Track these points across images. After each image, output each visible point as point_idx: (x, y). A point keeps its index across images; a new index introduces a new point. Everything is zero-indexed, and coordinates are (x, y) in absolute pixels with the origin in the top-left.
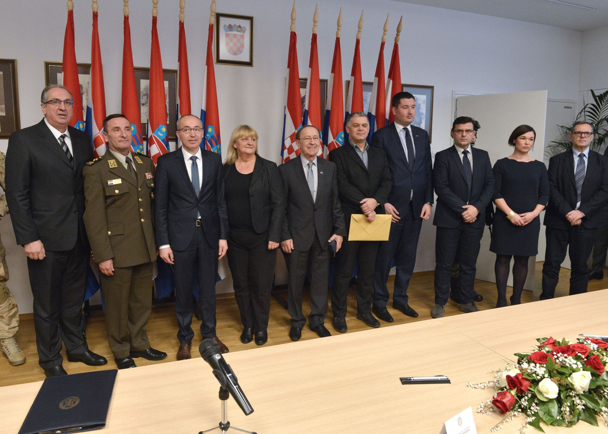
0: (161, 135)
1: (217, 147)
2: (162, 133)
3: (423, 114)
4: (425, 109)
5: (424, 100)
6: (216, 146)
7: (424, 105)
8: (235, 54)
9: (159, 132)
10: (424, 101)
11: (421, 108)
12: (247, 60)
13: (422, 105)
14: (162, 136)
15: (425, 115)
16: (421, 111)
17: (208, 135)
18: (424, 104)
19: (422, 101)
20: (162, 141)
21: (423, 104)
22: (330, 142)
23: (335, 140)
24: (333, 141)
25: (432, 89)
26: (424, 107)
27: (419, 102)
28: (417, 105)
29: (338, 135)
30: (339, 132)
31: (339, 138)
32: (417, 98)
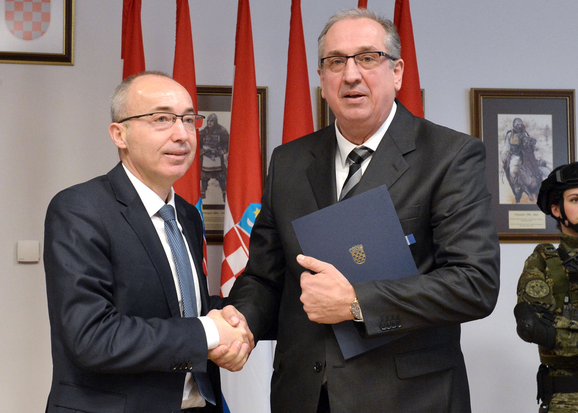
3: (544, 165)
4: (551, 150)
5: (544, 127)
7: (547, 140)
8: (28, 37)
10: (547, 129)
11: (537, 150)
12: (59, 49)
13: (541, 141)
15: (550, 165)
16: (537, 155)
18: (547, 137)
19: (541, 129)
21: (543, 138)
22: (226, 231)
23: (237, 225)
24: (233, 228)
25: (568, 98)
26: (547, 145)
27: (532, 133)
28: (526, 141)
29: (246, 212)
30: (249, 205)
31: (248, 219)
32: (524, 124)
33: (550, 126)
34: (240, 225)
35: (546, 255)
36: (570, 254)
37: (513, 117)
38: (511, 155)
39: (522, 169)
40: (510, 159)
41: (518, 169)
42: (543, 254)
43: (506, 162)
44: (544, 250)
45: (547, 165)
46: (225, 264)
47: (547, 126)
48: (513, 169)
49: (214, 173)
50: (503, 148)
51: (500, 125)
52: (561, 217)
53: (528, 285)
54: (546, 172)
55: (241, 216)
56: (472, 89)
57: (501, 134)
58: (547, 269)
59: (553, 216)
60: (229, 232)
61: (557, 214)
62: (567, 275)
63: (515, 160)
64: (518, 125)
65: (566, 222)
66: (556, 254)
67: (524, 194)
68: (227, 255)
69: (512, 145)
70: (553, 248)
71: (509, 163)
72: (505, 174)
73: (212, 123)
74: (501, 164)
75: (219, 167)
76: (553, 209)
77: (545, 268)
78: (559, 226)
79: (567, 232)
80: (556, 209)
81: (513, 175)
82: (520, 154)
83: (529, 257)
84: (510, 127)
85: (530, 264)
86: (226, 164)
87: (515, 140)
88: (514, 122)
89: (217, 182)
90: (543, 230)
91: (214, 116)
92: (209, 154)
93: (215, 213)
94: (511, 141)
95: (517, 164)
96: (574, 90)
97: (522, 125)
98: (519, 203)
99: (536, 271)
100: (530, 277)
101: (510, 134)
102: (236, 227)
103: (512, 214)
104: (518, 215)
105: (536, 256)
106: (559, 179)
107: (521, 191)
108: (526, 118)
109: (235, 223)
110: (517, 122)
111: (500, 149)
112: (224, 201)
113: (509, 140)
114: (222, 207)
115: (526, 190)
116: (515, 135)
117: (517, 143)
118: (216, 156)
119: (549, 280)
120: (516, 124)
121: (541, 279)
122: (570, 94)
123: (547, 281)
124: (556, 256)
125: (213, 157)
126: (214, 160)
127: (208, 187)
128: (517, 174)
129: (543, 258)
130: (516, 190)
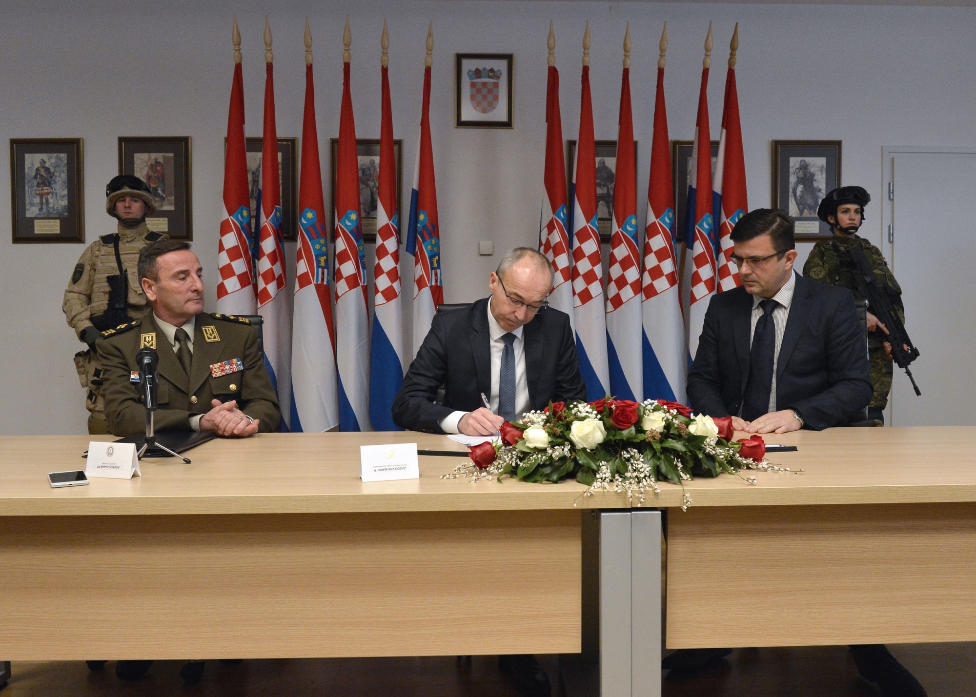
0: (348, 223)
1: (432, 242)
2: (350, 221)
3: (820, 190)
4: (825, 181)
5: (820, 165)
6: (430, 240)
7: (822, 174)
8: (484, 111)
9: (346, 220)
10: (822, 167)
11: (815, 181)
12: (504, 119)
14: (349, 226)
15: (824, 191)
16: (815, 184)
17: (419, 225)
18: (822, 172)
19: (818, 167)
20: (350, 232)
22: (613, 233)
23: (620, 229)
24: (618, 232)
25: (837, 146)
26: (822, 177)
27: (812, 170)
28: (808, 175)
29: (626, 221)
30: (628, 216)
31: (628, 226)
32: (807, 164)
33: (825, 165)
34: (622, 229)
35: (825, 249)
36: (840, 248)
37: (800, 159)
38: (798, 184)
39: (804, 193)
40: (797, 187)
41: (802, 194)
42: (822, 248)
43: (794, 189)
44: (823, 245)
45: (822, 191)
46: (612, 255)
47: (822, 165)
48: (798, 194)
49: (603, 197)
50: (793, 179)
51: (791, 164)
52: (835, 223)
53: (811, 270)
54: (822, 195)
55: (622, 225)
56: (773, 140)
57: (791, 170)
58: (825, 258)
59: (829, 223)
60: (615, 234)
61: (832, 221)
62: (838, 262)
63: (800, 188)
64: (803, 164)
65: (838, 227)
66: (832, 248)
67: (805, 210)
68: (613, 249)
69: (798, 177)
70: (829, 244)
71: (796, 190)
72: (793, 197)
73: (602, 165)
74: (791, 190)
75: (606, 194)
76: (829, 218)
77: (823, 257)
78: (832, 230)
79: (838, 233)
80: (831, 219)
81: (799, 198)
82: (804, 184)
83: (812, 251)
84: (798, 166)
85: (812, 255)
86: (612, 192)
87: (801, 174)
88: (801, 162)
89: (605, 204)
90: (817, 234)
91: (602, 160)
92: (599, 185)
93: (603, 223)
94: (798, 175)
95: (801, 190)
96: (841, 141)
97: (806, 164)
98: (802, 216)
99: (817, 260)
100: (813, 264)
101: (798, 170)
102: (619, 230)
103: (797, 224)
104: (801, 224)
105: (817, 249)
106: (835, 198)
107: (804, 208)
108: (808, 160)
109: (619, 228)
110: (802, 163)
111: (790, 180)
112: (611, 215)
113: (797, 174)
114: (611, 220)
115: (807, 207)
116: (801, 171)
117: (802, 176)
118: (604, 186)
119: (826, 265)
120: (802, 164)
121: (820, 266)
122: (838, 144)
123: (825, 266)
124: (831, 249)
125: (602, 187)
126: (603, 189)
127: (599, 207)
128: (801, 197)
129: (822, 251)
130: (801, 207)
